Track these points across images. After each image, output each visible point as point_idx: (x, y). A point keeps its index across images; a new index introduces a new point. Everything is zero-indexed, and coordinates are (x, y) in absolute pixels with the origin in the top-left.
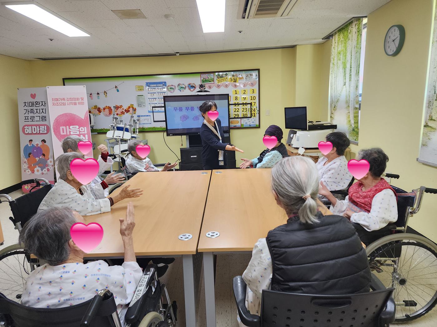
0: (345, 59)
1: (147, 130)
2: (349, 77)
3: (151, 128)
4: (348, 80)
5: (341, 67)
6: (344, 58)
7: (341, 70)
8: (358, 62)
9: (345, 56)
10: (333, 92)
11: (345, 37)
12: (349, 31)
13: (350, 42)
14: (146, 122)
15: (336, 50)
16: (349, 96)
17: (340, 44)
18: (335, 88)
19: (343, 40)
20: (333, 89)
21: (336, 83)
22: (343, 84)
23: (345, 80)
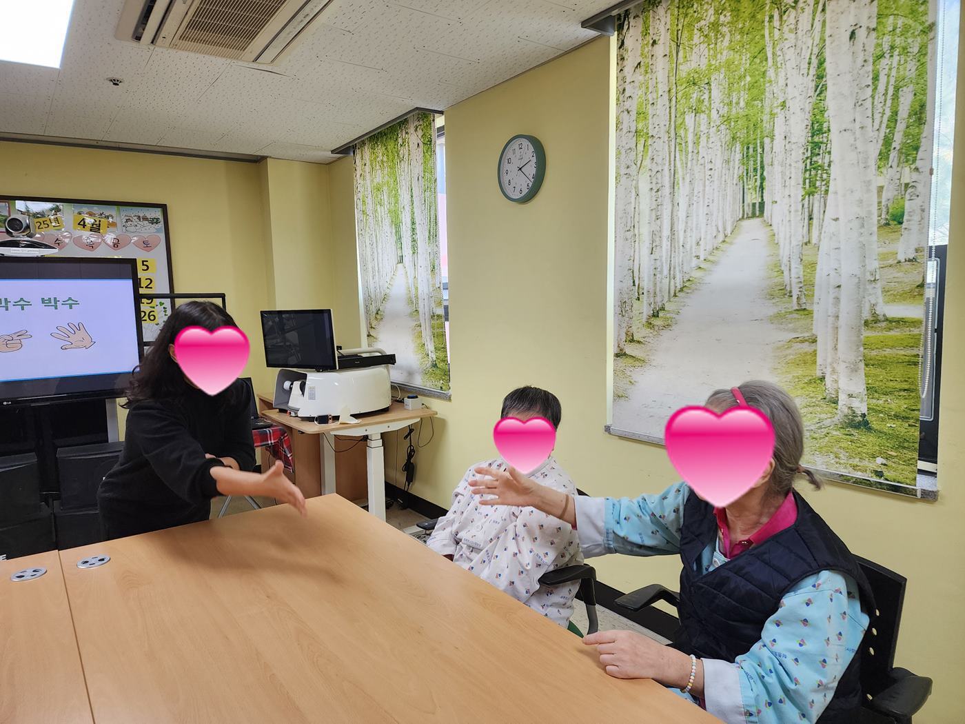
0: (396, 202)
2: (410, 244)
4: (407, 251)
5: (387, 222)
6: (393, 201)
7: (387, 228)
8: (433, 213)
9: (395, 196)
10: (371, 278)
11: (390, 154)
12: (400, 141)
13: (406, 165)
15: (368, 182)
16: (417, 289)
17: (378, 167)
18: (373, 268)
19: (385, 159)
20: (370, 269)
21: (376, 257)
22: (394, 260)
23: (399, 251)
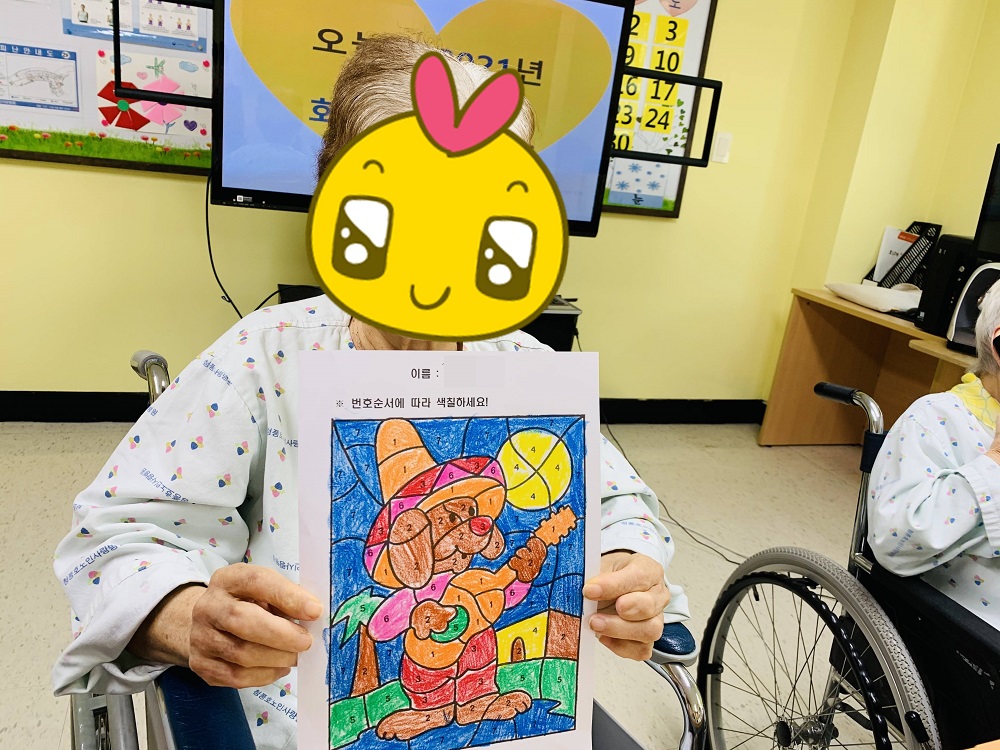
1: (46, 149)
3: (73, 138)
14: (40, 92)
